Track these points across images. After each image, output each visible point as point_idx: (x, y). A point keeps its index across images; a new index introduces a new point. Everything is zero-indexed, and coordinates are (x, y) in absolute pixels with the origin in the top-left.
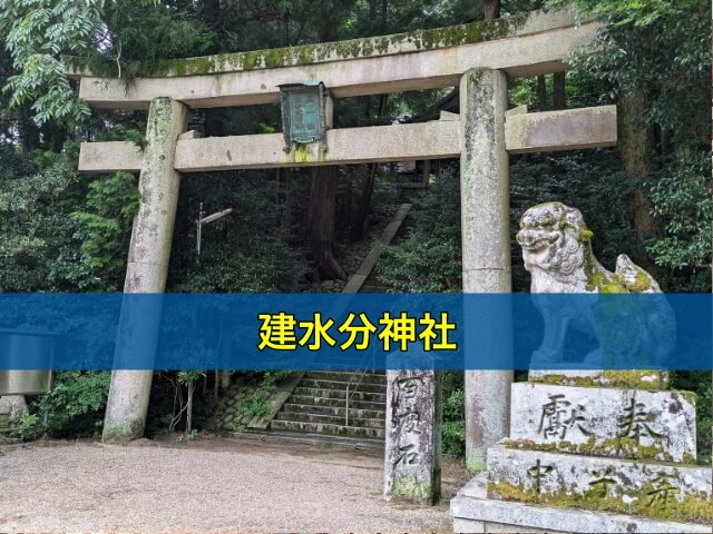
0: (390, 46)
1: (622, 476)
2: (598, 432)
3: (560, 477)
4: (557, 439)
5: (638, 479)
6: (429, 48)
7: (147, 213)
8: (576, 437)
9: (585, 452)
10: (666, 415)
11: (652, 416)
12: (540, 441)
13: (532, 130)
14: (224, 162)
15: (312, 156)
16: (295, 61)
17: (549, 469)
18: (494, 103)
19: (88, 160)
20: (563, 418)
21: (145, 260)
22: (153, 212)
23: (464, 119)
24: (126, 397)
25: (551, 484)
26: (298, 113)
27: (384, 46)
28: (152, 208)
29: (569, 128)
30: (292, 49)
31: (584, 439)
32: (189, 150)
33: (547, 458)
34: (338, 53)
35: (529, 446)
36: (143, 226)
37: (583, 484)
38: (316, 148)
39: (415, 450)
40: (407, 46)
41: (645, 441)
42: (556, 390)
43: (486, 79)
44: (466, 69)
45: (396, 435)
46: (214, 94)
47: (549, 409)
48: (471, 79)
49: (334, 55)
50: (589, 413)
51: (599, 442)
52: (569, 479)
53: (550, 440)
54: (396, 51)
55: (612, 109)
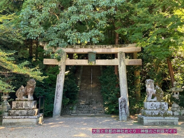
0: (107, 47)
1: (161, 112)
2: (158, 107)
3: (155, 113)
4: (153, 109)
5: (163, 113)
6: (113, 48)
7: (61, 73)
8: (155, 108)
9: (156, 110)
10: (165, 105)
11: (163, 105)
12: (151, 109)
13: (130, 62)
14: (76, 64)
15: (93, 64)
16: (90, 47)
17: (153, 112)
18: (124, 58)
19: (46, 62)
20: (153, 106)
21: (61, 82)
22: (62, 73)
23: (119, 60)
24: (58, 108)
25: (154, 114)
26: (91, 56)
27: (106, 47)
28: (62, 72)
29: (135, 62)
30: (89, 45)
31: (156, 108)
32: (68, 61)
33: (153, 111)
34: (98, 47)
35: (150, 110)
36: (60, 76)
37: (157, 114)
38: (94, 62)
39: (124, 113)
40: (110, 47)
41: (163, 108)
42: (152, 103)
43: (123, 54)
44: (119, 52)
45: (121, 111)
46: (74, 52)
47: (152, 105)
48: (120, 53)
49: (97, 47)
50: (156, 105)
51: (158, 109)
52: (156, 113)
53: (152, 109)
54: (108, 48)
55: (141, 60)
